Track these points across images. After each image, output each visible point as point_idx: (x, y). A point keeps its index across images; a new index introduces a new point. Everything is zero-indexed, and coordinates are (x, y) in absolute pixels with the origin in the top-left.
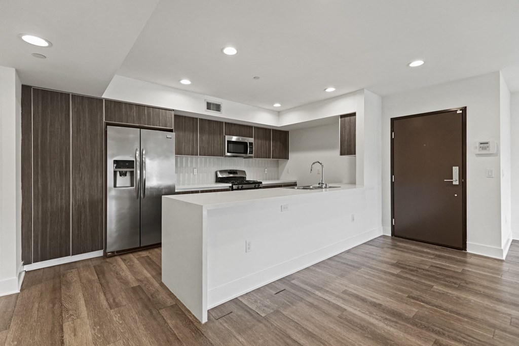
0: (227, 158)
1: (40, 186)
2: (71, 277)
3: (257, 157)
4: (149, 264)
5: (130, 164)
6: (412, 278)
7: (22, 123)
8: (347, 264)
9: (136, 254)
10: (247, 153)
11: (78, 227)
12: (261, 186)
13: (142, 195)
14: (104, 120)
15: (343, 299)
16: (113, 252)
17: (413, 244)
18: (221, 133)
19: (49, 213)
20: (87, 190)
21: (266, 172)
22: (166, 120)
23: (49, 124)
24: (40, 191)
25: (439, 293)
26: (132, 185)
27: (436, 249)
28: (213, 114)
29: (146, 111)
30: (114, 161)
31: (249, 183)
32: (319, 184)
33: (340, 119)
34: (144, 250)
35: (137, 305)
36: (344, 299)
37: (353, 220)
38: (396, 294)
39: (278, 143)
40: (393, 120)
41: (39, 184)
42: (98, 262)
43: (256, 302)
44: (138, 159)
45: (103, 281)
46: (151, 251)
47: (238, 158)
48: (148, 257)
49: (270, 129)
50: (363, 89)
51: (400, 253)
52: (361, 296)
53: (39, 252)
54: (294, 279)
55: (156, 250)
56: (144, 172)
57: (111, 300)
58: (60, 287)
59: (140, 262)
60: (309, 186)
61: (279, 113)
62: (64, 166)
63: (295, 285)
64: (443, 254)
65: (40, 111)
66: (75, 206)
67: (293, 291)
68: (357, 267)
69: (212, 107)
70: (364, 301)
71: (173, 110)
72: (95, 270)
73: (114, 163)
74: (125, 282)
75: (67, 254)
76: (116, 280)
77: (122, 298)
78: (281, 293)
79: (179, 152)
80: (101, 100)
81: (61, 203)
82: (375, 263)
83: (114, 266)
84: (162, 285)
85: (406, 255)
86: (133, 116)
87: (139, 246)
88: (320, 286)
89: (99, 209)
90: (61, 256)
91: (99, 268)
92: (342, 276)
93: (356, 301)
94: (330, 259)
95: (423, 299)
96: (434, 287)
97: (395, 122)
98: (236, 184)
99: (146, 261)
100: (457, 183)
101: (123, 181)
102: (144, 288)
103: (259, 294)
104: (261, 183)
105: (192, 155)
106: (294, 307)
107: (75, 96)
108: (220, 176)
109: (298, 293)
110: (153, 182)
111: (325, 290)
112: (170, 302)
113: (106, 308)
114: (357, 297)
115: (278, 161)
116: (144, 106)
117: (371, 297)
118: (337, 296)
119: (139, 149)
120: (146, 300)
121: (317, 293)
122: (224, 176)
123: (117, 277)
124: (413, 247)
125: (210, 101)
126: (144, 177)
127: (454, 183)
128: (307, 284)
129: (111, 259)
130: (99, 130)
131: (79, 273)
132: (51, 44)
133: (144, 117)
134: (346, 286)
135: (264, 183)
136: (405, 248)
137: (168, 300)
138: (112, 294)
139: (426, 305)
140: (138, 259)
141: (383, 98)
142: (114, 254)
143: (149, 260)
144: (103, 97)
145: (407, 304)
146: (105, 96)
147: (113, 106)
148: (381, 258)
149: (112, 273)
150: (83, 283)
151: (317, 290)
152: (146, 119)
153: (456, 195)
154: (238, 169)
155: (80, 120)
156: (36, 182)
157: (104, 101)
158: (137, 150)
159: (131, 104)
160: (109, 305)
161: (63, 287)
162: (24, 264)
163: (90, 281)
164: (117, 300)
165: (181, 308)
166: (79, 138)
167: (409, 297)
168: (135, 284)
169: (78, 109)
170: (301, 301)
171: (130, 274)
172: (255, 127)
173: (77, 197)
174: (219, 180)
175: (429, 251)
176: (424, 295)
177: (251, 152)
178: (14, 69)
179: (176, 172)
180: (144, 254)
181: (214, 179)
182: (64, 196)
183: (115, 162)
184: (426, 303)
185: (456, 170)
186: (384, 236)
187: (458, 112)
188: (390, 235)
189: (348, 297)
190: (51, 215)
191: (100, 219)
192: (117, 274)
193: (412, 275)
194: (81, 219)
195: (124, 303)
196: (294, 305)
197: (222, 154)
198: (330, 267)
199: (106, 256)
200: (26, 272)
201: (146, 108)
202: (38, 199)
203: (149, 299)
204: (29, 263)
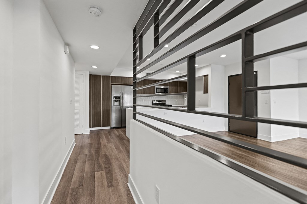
4: (123, 131)
5: (119, 98)
13: (122, 109)
14: (111, 83)
16: (113, 127)
20: (106, 106)
21: (177, 101)
23: (96, 86)
24: (94, 106)
26: (119, 105)
29: (124, 79)
33: (203, 77)
37: (204, 121)
39: (182, 88)
40: (229, 77)
44: (121, 96)
50: (211, 64)
53: (93, 125)
56: (123, 100)
57: (112, 137)
65: (94, 82)
75: (100, 127)
76: (113, 134)
77: (114, 137)
81: (99, 110)
83: (113, 131)
84: (126, 136)
86: (120, 81)
87: (121, 126)
89: (109, 113)
91: (109, 131)
97: (230, 77)
101: (116, 104)
104: (171, 106)
105: (141, 94)
107: (103, 76)
108: (154, 102)
110: (126, 104)
116: (123, 77)
120: (120, 138)
122: (156, 103)
125: (148, 73)
126: (123, 103)
129: (113, 129)
130: (109, 86)
132: (98, 67)
141: (225, 66)
144: (111, 75)
146: (112, 75)
147: (114, 78)
152: (124, 82)
154: (162, 100)
155: (104, 84)
157: (111, 77)
158: (121, 92)
169: (103, 80)
171: (117, 133)
173: (103, 109)
174: (154, 104)
177: (167, 93)
183: (114, 97)
186: (225, 131)
187: (254, 73)
188: (228, 131)
190: (96, 113)
191: (109, 116)
194: (104, 116)
197: (154, 93)
199: (111, 128)
204: (91, 128)
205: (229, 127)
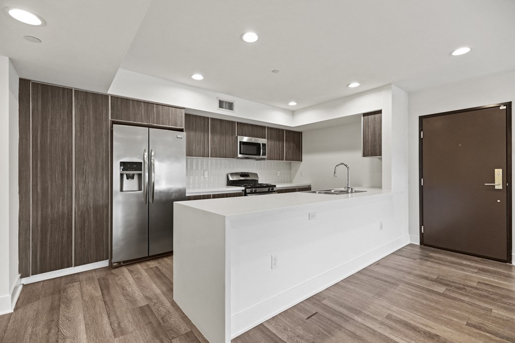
0: (238, 160)
1: (39, 190)
2: (73, 292)
3: (270, 159)
4: (159, 277)
5: (138, 166)
6: (463, 298)
7: (19, 121)
8: (381, 280)
9: (144, 264)
10: (260, 155)
11: (81, 236)
12: (275, 189)
13: (150, 200)
14: (110, 119)
15: (389, 327)
16: (119, 263)
17: (448, 255)
18: (233, 133)
19: (49, 220)
20: (91, 195)
21: (278, 175)
22: (176, 119)
23: (49, 121)
24: (40, 196)
25: (503, 319)
26: (140, 189)
27: (476, 262)
28: (225, 113)
29: (155, 109)
30: (121, 162)
31: (262, 186)
32: (345, 187)
33: (362, 118)
34: (153, 259)
35: (145, 331)
36: (391, 328)
37: (382, 228)
38: (451, 320)
39: (292, 144)
40: (421, 118)
41: (39, 188)
42: (103, 274)
43: (286, 329)
44: (147, 161)
45: (107, 298)
46: (160, 260)
47: (250, 160)
48: (157, 267)
49: (283, 130)
50: (390, 84)
51: (436, 266)
52: (411, 324)
53: (38, 264)
54: (324, 299)
55: (166, 259)
56: (153, 174)
57: (116, 325)
58: (59, 306)
59: (148, 274)
60: (330, 190)
61: (293, 113)
62: (66, 168)
63: (328, 306)
64: (486, 267)
65: (40, 108)
66: (78, 212)
67: (327, 315)
68: (394, 284)
69: (224, 106)
70: (416, 330)
71: (184, 108)
72: (99, 285)
73: (121, 166)
74: (133, 301)
75: (69, 266)
76: (122, 298)
77: (128, 323)
78: (312, 317)
79: (189, 153)
80: (106, 96)
81: (63, 209)
82: (412, 278)
83: (120, 278)
84: (174, 304)
85: (445, 268)
86: (142, 115)
87: (147, 255)
88: (357, 309)
89: (105, 215)
90: (62, 267)
91: (104, 281)
92: (379, 295)
93: (407, 331)
94: (359, 272)
95: (486, 328)
96: (493, 311)
97: (424, 120)
98: (249, 188)
99: (155, 273)
100: (500, 187)
101: (131, 185)
102: (153, 309)
103: (288, 319)
104: (275, 186)
105: (203, 156)
106: (334, 339)
107: (78, 92)
108: (231, 179)
109: (334, 318)
110: (162, 185)
111: (365, 314)
112: (184, 329)
113: (110, 336)
114: (407, 325)
115: (291, 162)
116: (153, 104)
117: (423, 324)
118: (382, 323)
119: (147, 150)
120: (155, 325)
121: (356, 318)
122: (235, 179)
123: (123, 293)
124: (449, 258)
125: (222, 99)
126: (153, 180)
127: (497, 187)
128: (341, 305)
129: (117, 270)
130: (104, 129)
131: (81, 288)
132: (44, 22)
133: (153, 116)
134: (388, 309)
135: (279, 186)
136: (439, 259)
137: (182, 326)
138: (117, 317)
139: (493, 337)
140: (146, 270)
141: (410, 94)
142: (120, 265)
143: (158, 272)
144: (109, 92)
145: (469, 335)
146: (111, 92)
147: (119, 103)
148: (418, 272)
149: (117, 288)
150: (84, 301)
151: (356, 314)
152: (155, 118)
153: (499, 201)
154: (250, 172)
155: (84, 118)
156: (35, 186)
157: (110, 97)
158: (145, 150)
159: (139, 102)
160: (113, 330)
161: (63, 306)
162: (21, 277)
163: (92, 298)
164: (122, 325)
165: (198, 338)
166: (82, 139)
167: (468, 324)
168: (143, 303)
169: (81, 106)
170: (340, 330)
171: (137, 289)
172: (268, 128)
173: (80, 203)
174: (231, 183)
175: (469, 263)
176: (486, 322)
177: (264, 154)
178: (8, 58)
179: (187, 175)
180: (153, 264)
181: (225, 182)
182: (66, 201)
183: (122, 164)
184: (492, 334)
185: (499, 173)
186: (411, 245)
187: (501, 108)
188: (419, 244)
189: (394, 324)
190: (51, 221)
191: (105, 226)
192: (123, 290)
193: (461, 294)
194: (84, 227)
195: (131, 329)
196: (333, 336)
197: (234, 156)
198: (362, 283)
199: (111, 267)
200: (24, 285)
201: (155, 105)
202: (37, 204)
203: (160, 324)
204: (27, 276)
205: (422, 235)
